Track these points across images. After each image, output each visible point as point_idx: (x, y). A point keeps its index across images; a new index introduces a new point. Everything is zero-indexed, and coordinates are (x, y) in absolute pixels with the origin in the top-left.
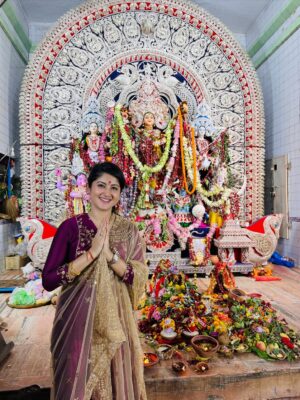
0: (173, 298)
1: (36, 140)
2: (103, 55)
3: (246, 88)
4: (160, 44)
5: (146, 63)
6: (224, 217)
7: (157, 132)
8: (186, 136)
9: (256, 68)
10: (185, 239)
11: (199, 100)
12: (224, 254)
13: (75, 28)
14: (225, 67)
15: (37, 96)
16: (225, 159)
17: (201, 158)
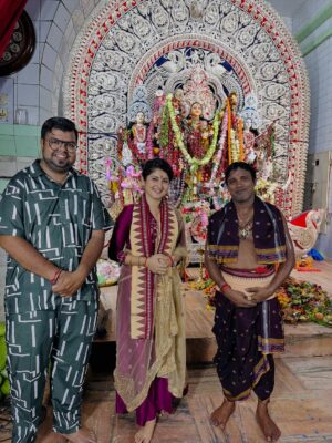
1: (81, 128)
2: (150, 39)
3: (294, 80)
5: (193, 50)
8: (234, 128)
9: (303, 56)
11: (246, 90)
13: (122, 9)
14: (273, 56)
15: (82, 81)
16: (271, 153)
17: (247, 151)
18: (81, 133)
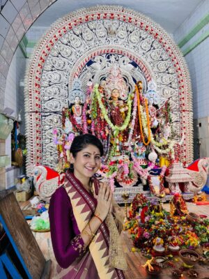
0: (157, 222)
1: (36, 109)
2: (82, 49)
3: (179, 71)
4: (120, 42)
5: (111, 55)
6: (171, 161)
7: (121, 102)
8: (142, 104)
9: (184, 56)
10: (146, 177)
11: (148, 79)
12: (173, 187)
13: (62, 31)
14: (164, 57)
15: (37, 78)
16: (168, 120)
18: (37, 112)
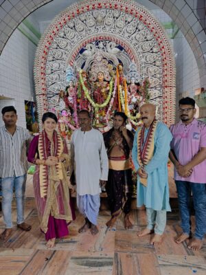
1: (43, 92)
2: (75, 40)
3: (163, 50)
4: (108, 28)
5: (100, 42)
7: (105, 83)
14: (149, 37)
15: (42, 68)
18: (43, 95)
